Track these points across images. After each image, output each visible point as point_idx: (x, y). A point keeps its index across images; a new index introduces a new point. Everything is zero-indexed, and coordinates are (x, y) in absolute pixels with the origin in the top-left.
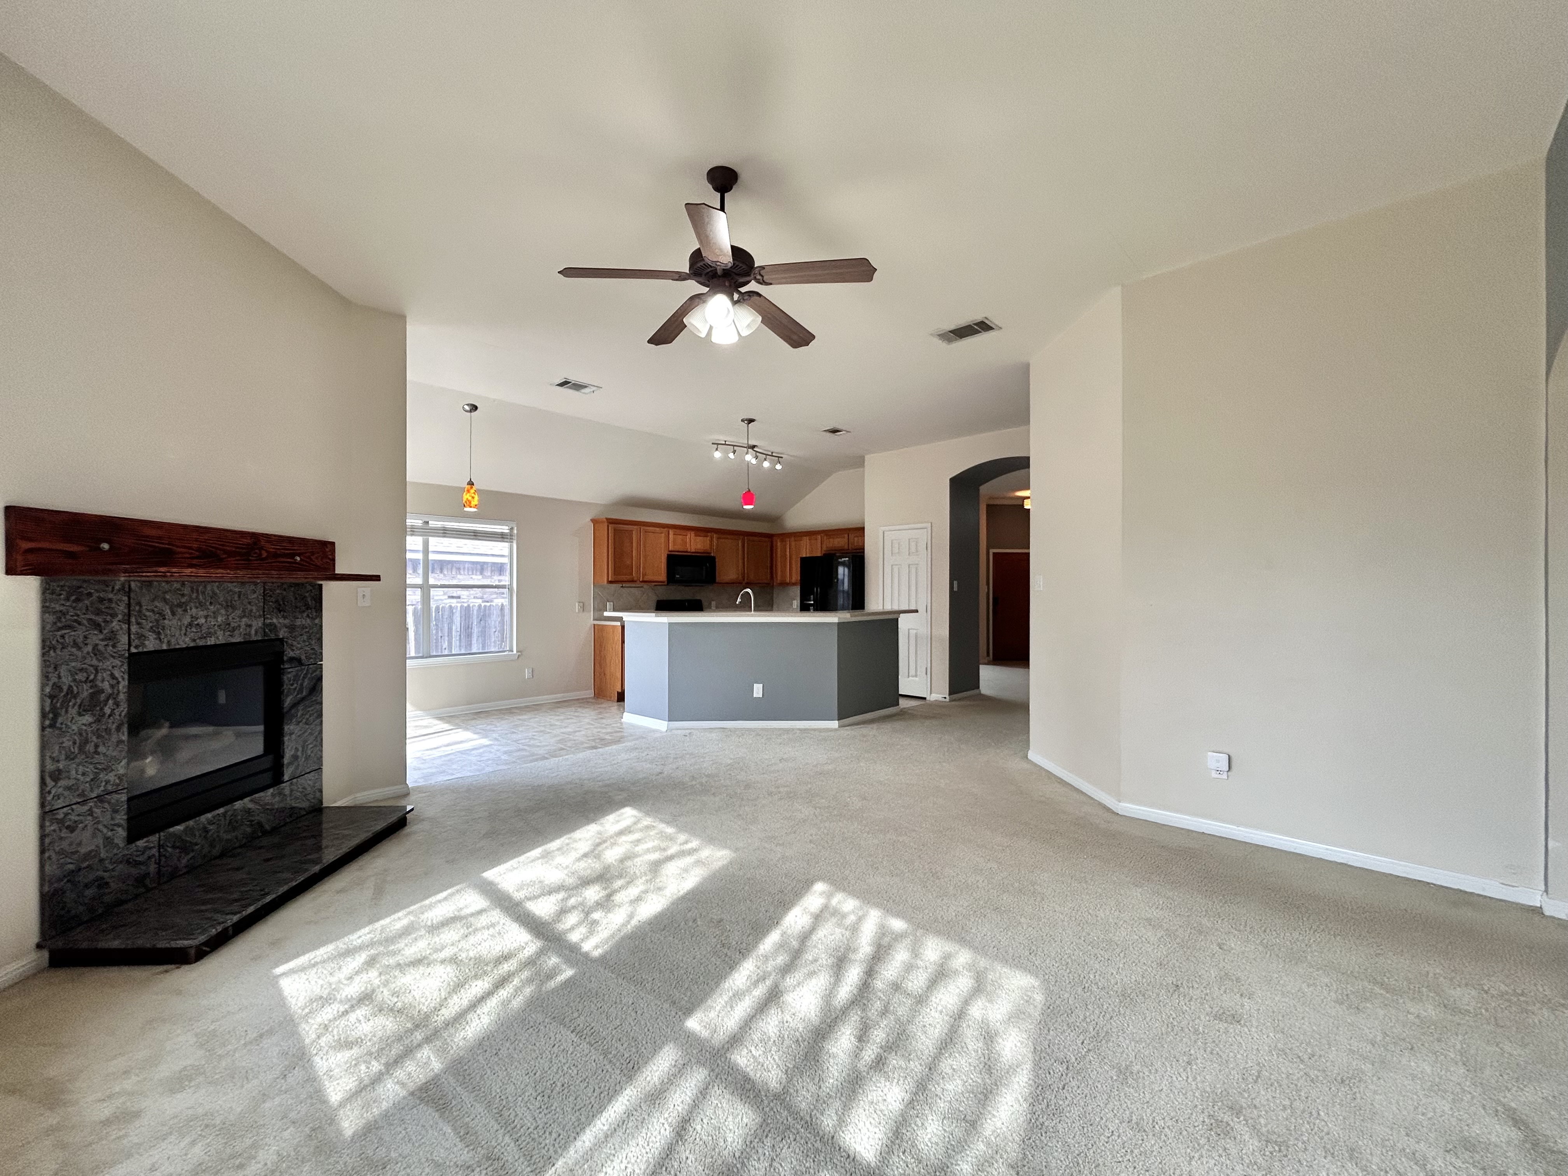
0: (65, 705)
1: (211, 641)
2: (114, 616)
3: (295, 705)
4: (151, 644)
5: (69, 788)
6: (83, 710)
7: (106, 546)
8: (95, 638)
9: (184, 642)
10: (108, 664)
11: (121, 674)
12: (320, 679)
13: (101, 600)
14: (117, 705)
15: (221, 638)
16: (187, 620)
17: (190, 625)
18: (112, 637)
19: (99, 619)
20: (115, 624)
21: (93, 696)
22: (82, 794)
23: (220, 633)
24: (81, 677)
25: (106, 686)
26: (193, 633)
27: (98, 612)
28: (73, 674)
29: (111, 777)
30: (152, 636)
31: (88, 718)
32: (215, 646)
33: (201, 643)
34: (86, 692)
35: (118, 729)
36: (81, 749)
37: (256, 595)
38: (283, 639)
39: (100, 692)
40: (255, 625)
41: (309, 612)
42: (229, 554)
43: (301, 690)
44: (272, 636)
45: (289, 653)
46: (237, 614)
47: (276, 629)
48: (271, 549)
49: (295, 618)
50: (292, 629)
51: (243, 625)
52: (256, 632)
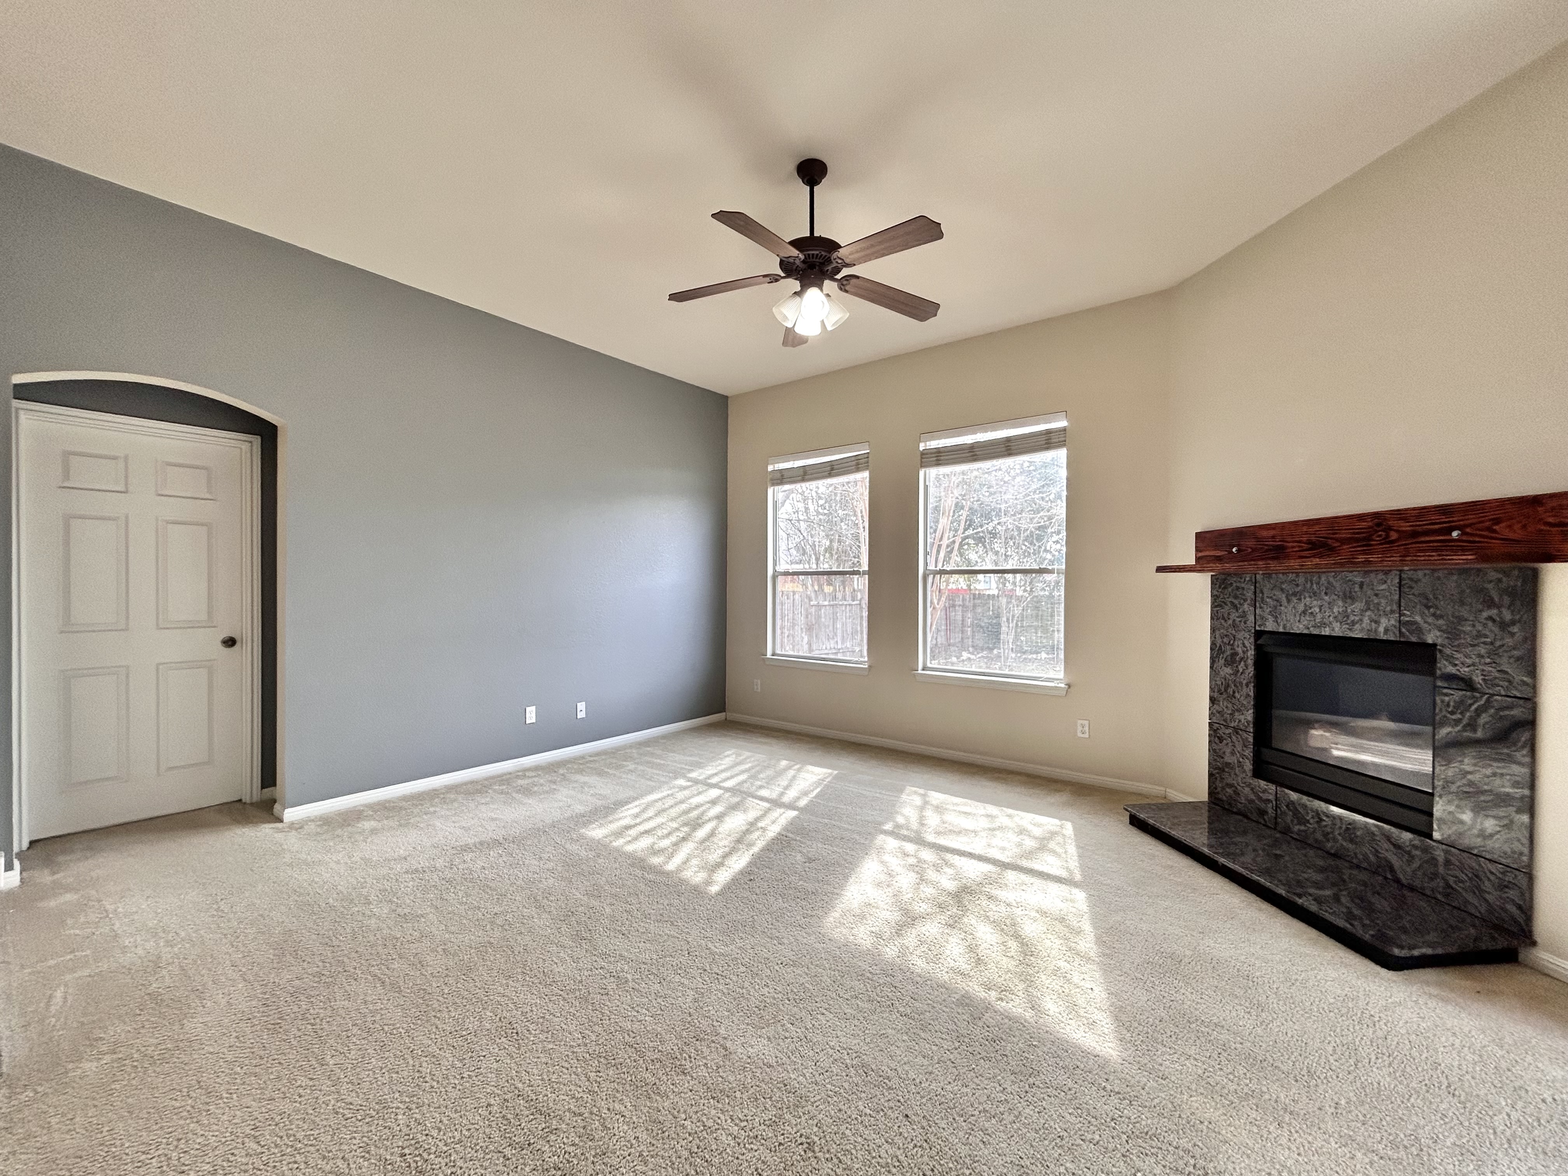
2: (1245, 600)
3: (1457, 744)
4: (1271, 626)
5: (1220, 712)
6: (1227, 663)
7: (1236, 550)
8: (1234, 615)
10: (1240, 635)
11: (1250, 643)
12: (1528, 724)
13: (1238, 588)
14: (1247, 667)
15: (1337, 630)
16: (1301, 607)
17: (1304, 612)
18: (1244, 616)
19: (1236, 602)
20: (1246, 607)
21: (1234, 655)
22: (1227, 721)
23: (1337, 625)
24: (1226, 640)
25: (1240, 650)
26: (1307, 621)
27: (1236, 597)
28: (1223, 637)
29: (1242, 717)
30: (1271, 619)
31: (1229, 670)
33: (1315, 632)
34: (1229, 651)
35: (1247, 685)
37: (1387, 586)
38: (1434, 645)
39: (1236, 654)
40: (1384, 622)
41: (1494, 612)
42: (1343, 541)
43: (1472, 725)
44: (1414, 639)
45: (1445, 667)
46: (1358, 606)
47: (1419, 630)
48: (1406, 527)
49: (1461, 620)
50: (1453, 633)
51: (1366, 620)
52: (1386, 631)
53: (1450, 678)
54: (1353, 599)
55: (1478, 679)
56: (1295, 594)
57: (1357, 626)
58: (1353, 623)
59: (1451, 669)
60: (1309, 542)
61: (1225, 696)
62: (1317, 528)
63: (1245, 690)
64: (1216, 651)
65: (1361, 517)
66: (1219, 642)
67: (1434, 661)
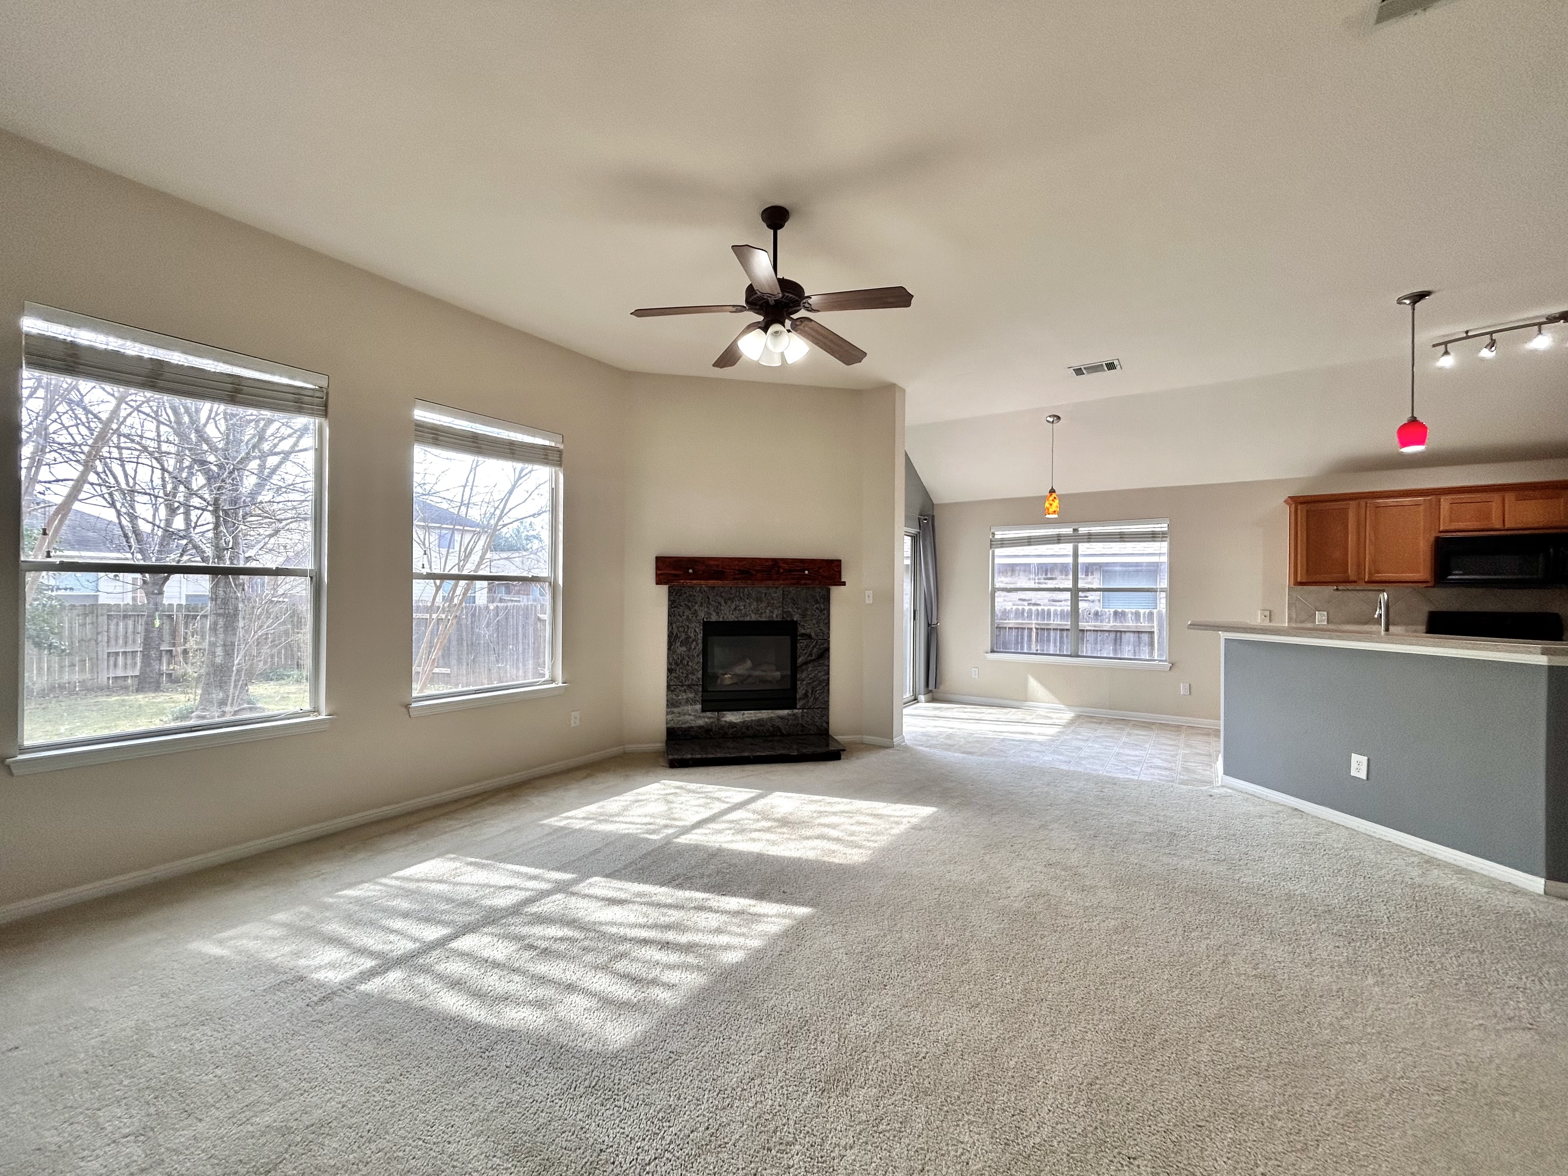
0: (675, 641)
1: (748, 619)
2: (696, 603)
3: (806, 663)
4: (714, 618)
5: (676, 677)
6: (682, 644)
7: (691, 571)
8: (687, 613)
9: (731, 618)
10: (693, 625)
11: (699, 630)
12: (827, 650)
13: (690, 596)
14: (697, 644)
15: (754, 617)
16: (733, 606)
17: (735, 609)
18: (695, 613)
19: (690, 604)
20: (696, 607)
21: (686, 638)
22: (681, 682)
23: (753, 615)
24: (681, 629)
25: (692, 635)
26: (737, 613)
27: (689, 601)
28: (678, 628)
29: (694, 677)
30: (714, 614)
31: (684, 649)
32: (750, 621)
33: (741, 619)
34: (683, 636)
35: (698, 656)
36: (681, 662)
37: (777, 594)
38: (796, 622)
39: (690, 637)
40: (776, 612)
41: (818, 605)
42: (758, 571)
43: (811, 655)
44: (789, 619)
45: (801, 631)
46: (763, 605)
47: (791, 615)
48: (786, 567)
49: (807, 609)
50: (804, 616)
51: (768, 611)
52: (777, 616)
53: (803, 635)
54: (762, 601)
55: (813, 634)
56: (730, 599)
57: (764, 615)
58: (761, 613)
59: (803, 631)
60: (739, 570)
61: (681, 666)
62: (744, 563)
63: (696, 660)
64: (672, 639)
65: (767, 560)
66: (675, 631)
67: (796, 629)
